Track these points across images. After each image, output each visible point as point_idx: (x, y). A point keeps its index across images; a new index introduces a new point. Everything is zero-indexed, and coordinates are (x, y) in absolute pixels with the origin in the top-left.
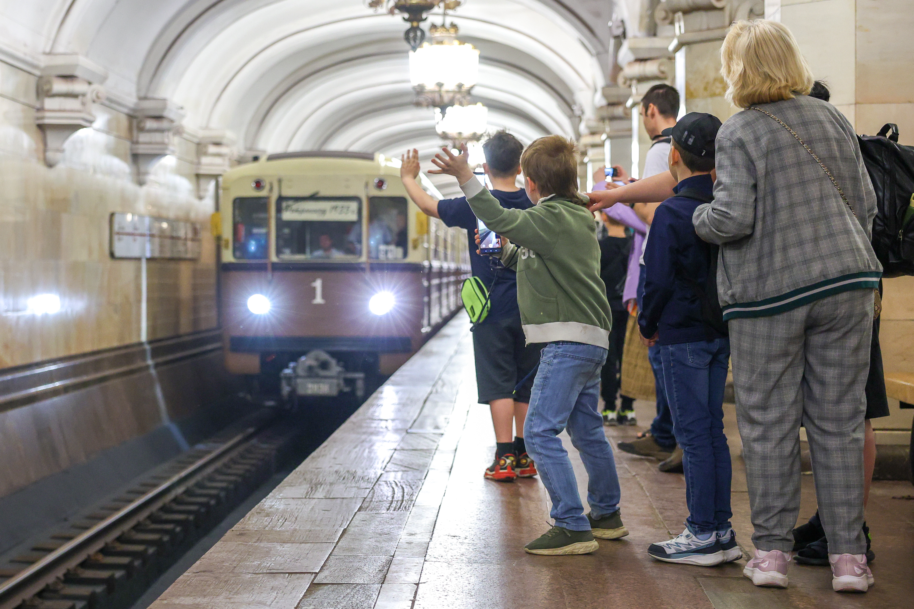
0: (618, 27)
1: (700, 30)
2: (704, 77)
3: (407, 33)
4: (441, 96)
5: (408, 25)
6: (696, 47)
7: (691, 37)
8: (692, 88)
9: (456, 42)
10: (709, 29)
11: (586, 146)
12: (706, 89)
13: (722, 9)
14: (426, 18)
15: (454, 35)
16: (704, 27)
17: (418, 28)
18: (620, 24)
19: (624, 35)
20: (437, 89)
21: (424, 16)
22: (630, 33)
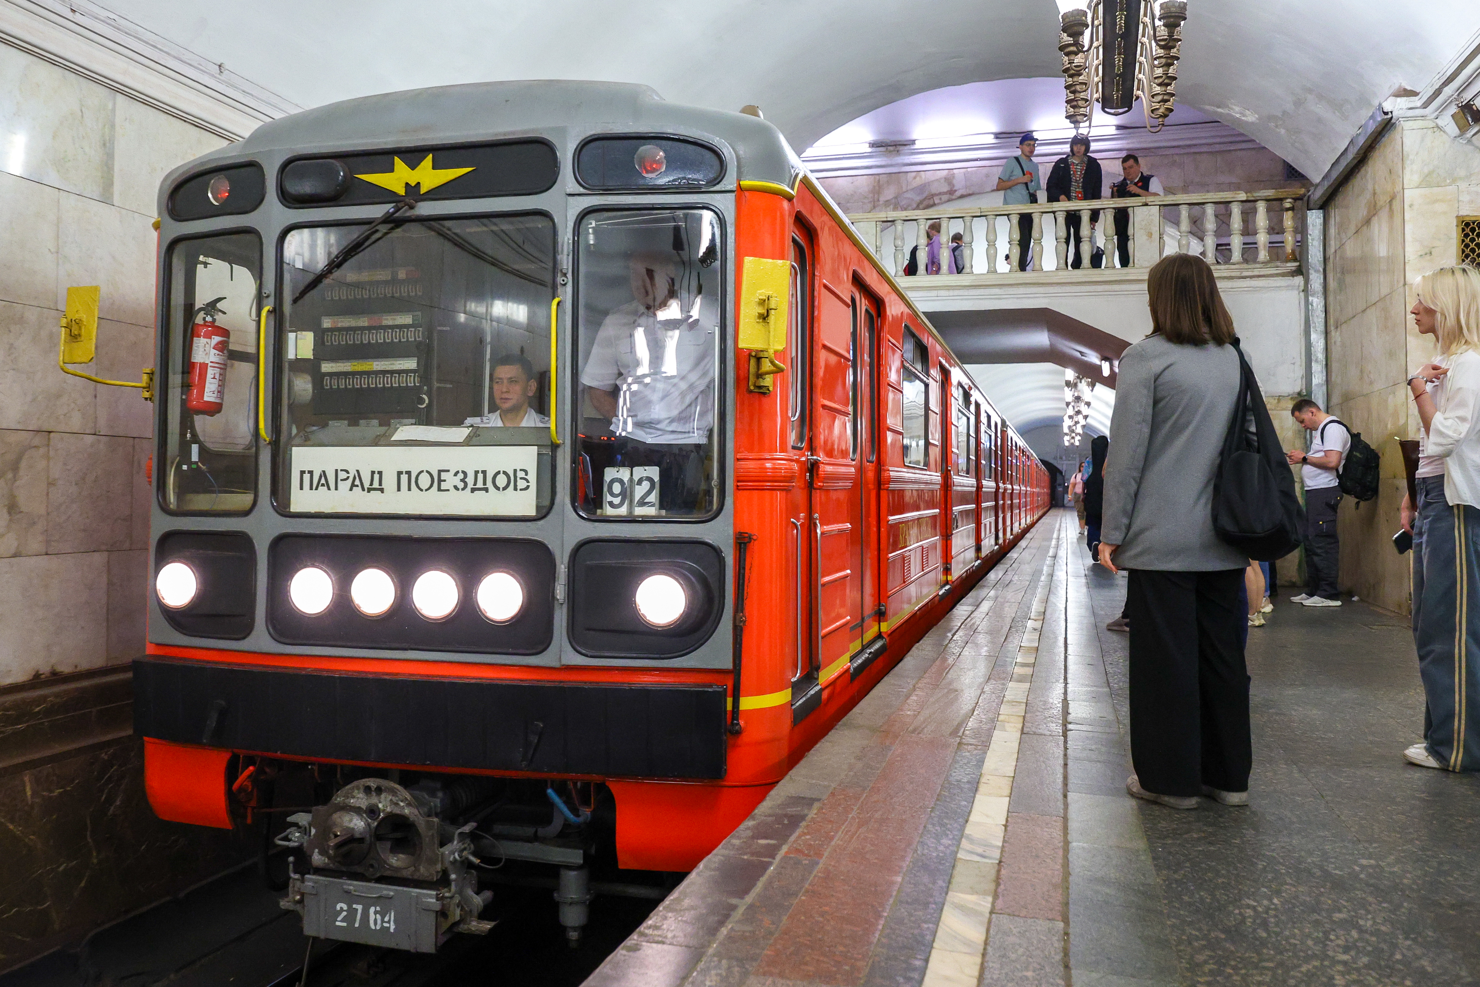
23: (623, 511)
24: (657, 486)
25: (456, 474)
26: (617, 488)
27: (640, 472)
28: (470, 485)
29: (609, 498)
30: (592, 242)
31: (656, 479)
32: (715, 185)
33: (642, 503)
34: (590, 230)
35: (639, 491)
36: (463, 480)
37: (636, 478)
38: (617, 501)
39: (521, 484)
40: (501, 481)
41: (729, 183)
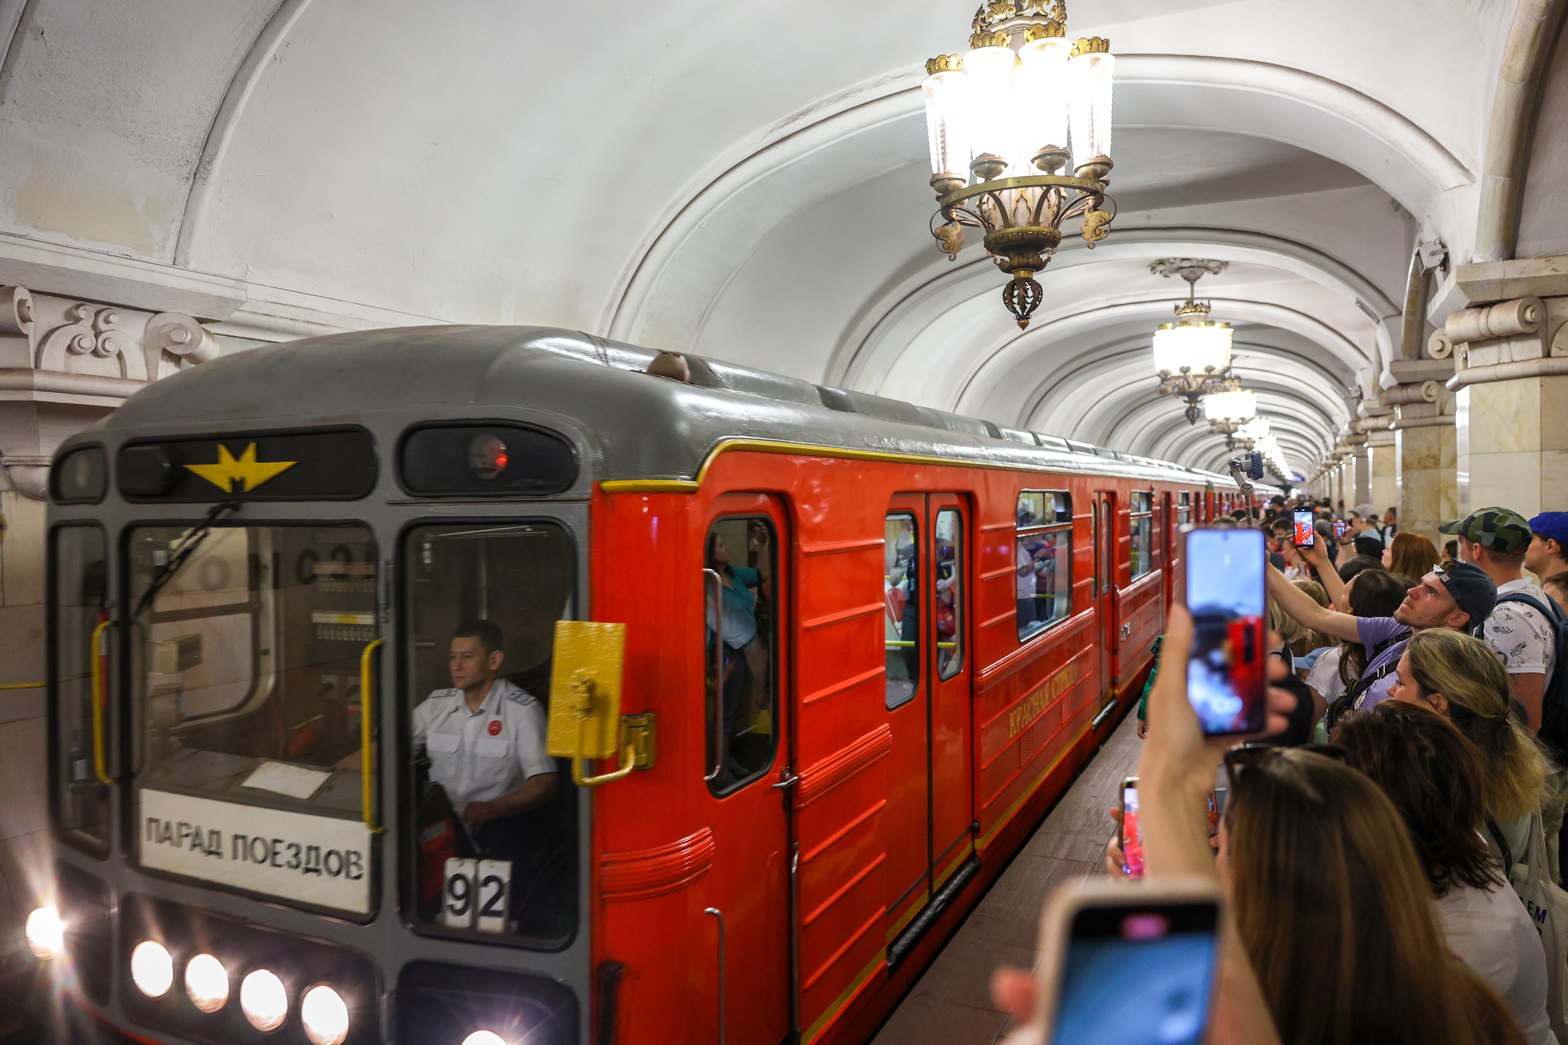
0: (1356, 391)
1: (1415, 418)
2: (1418, 454)
3: (1187, 411)
4: (1228, 426)
5: (1188, 405)
6: (1410, 430)
7: (1406, 423)
8: (1407, 462)
9: (1239, 389)
10: (1421, 417)
11: (1341, 454)
12: (1419, 463)
13: (1433, 402)
14: (1201, 401)
15: (1238, 384)
16: (1418, 415)
17: (1195, 407)
18: (1358, 389)
19: (1361, 396)
20: (1225, 422)
21: (1199, 399)
22: (1366, 397)
23: (463, 921)
24: (507, 890)
25: (290, 846)
26: (459, 888)
27: (487, 868)
28: (303, 865)
29: (450, 901)
30: (428, 561)
31: (506, 878)
32: (563, 491)
33: (487, 911)
34: (427, 546)
35: (487, 893)
36: (296, 855)
37: (482, 876)
38: (459, 904)
39: (354, 871)
40: (334, 863)
41: (583, 487)
